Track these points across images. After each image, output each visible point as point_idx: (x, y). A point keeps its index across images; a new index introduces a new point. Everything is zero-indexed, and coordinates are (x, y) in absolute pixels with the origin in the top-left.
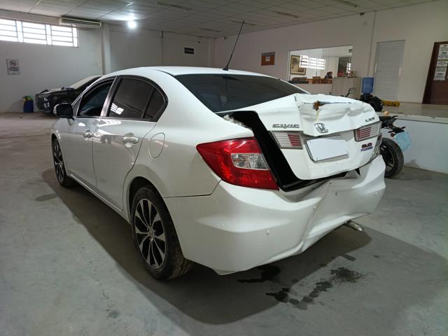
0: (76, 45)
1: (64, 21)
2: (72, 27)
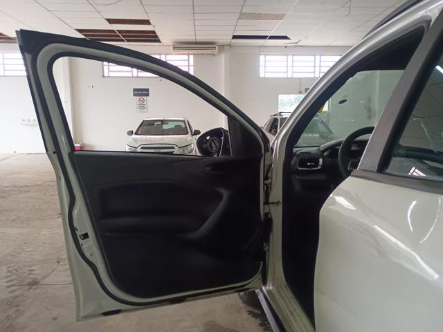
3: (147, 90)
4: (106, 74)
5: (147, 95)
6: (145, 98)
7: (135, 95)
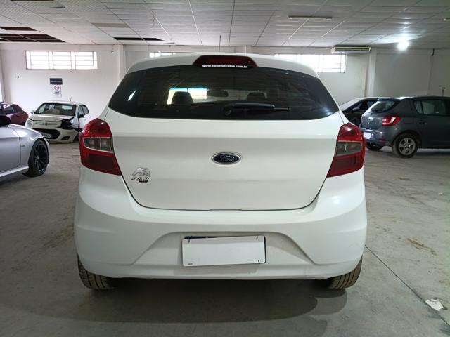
0: (343, 71)
1: (337, 50)
2: (342, 54)
3: (61, 79)
4: (29, 67)
5: (61, 83)
6: (59, 86)
7: (51, 83)
